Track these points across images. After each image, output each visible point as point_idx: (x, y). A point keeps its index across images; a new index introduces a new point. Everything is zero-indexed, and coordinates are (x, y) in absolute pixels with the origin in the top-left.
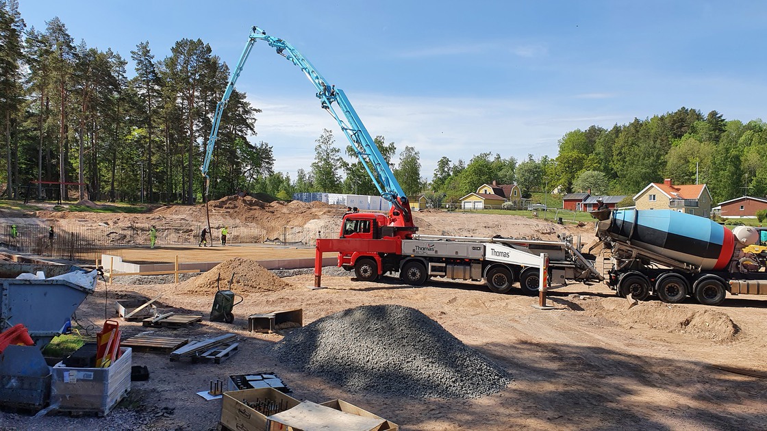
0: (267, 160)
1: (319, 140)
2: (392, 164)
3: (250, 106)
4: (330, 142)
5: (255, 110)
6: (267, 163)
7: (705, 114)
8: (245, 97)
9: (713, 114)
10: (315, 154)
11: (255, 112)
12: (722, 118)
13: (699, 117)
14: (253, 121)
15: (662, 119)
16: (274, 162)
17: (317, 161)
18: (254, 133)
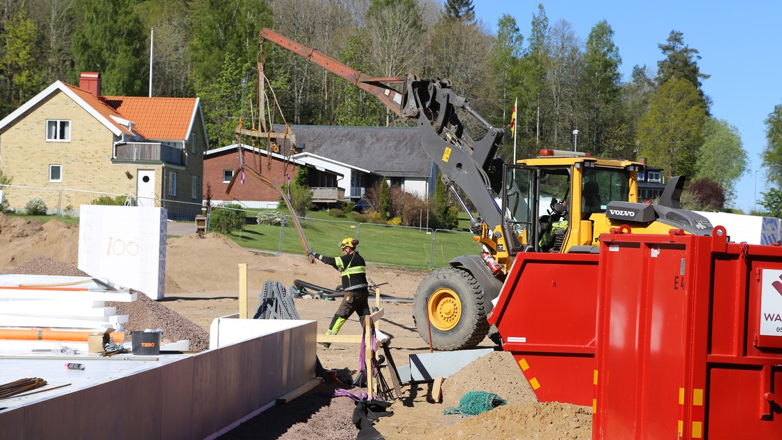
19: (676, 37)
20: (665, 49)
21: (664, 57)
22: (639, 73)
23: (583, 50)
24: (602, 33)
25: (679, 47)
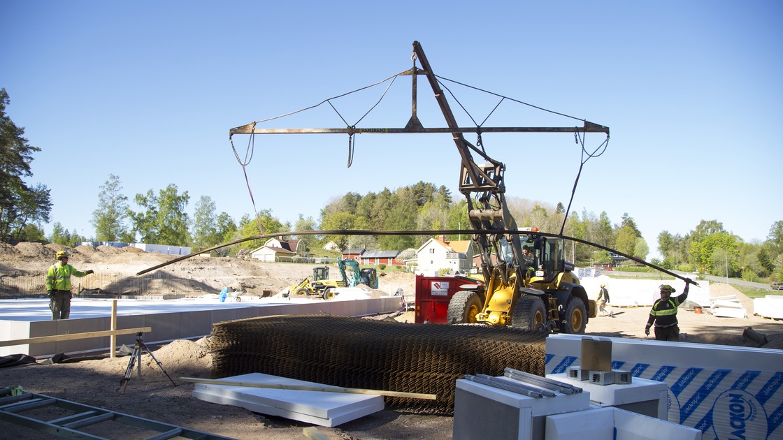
0: (43, 205)
1: (104, 187)
2: (184, 214)
3: (27, 144)
4: (117, 188)
5: (32, 148)
6: (43, 208)
7: (438, 187)
8: (22, 133)
9: (443, 188)
10: (98, 200)
11: (32, 151)
12: (449, 192)
13: (433, 190)
14: (29, 160)
15: (407, 189)
16: (51, 206)
17: (100, 208)
18: (30, 174)
19: (626, 214)
20: (623, 218)
21: (623, 220)
22: (616, 225)
23: (599, 219)
24: (604, 214)
25: (627, 217)
